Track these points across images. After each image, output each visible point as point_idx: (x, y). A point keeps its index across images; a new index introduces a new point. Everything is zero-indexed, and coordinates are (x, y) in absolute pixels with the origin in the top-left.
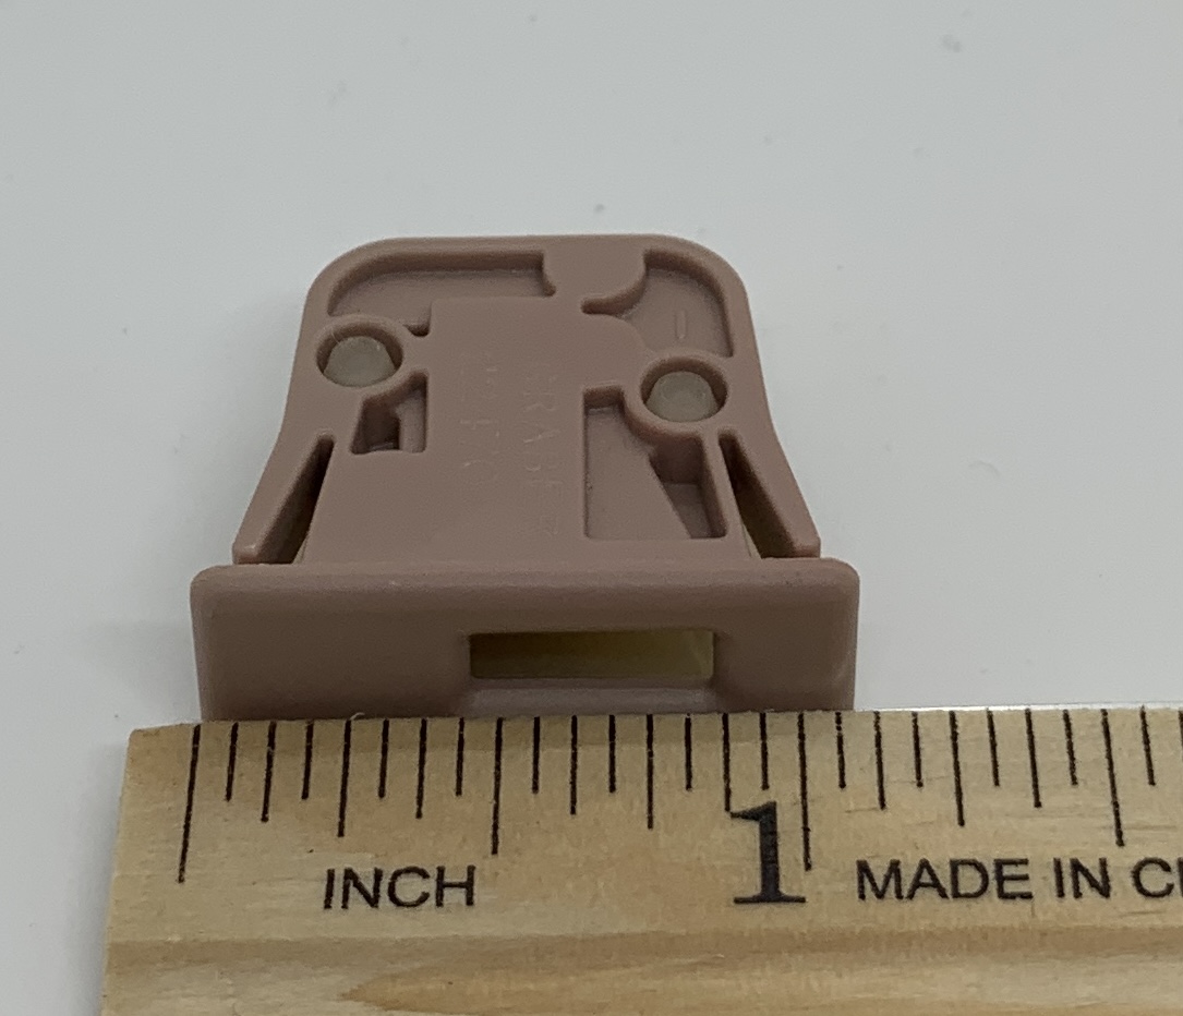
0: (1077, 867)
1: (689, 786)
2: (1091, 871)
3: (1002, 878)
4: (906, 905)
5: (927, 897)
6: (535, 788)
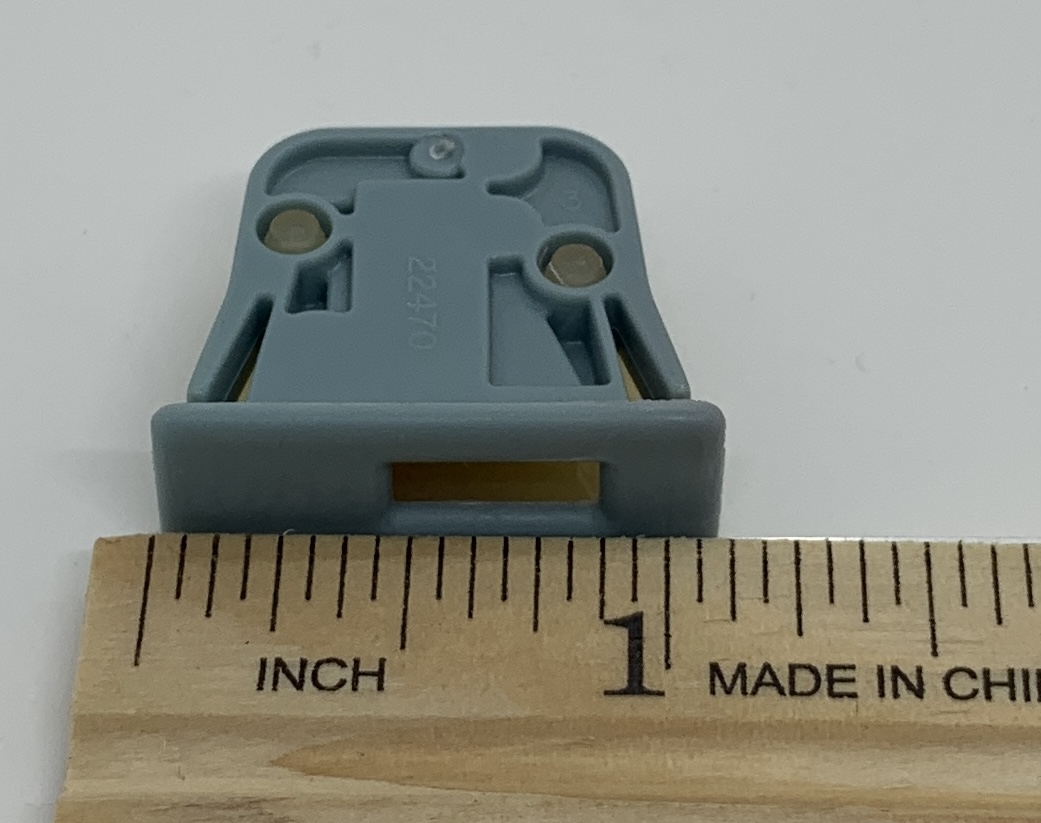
0: (896, 672)
1: (569, 597)
2: (908, 676)
3: (832, 680)
4: (750, 700)
5: (769, 693)
6: (439, 596)
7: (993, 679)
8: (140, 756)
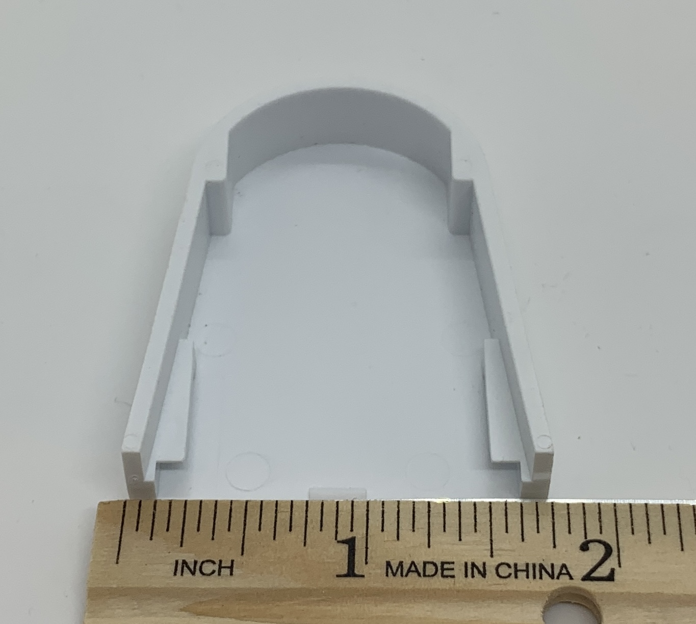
0: (473, 565)
1: (321, 530)
2: (479, 567)
3: (443, 569)
4: (404, 579)
5: (413, 575)
6: (260, 529)
7: (518, 568)
8: (120, 607)
